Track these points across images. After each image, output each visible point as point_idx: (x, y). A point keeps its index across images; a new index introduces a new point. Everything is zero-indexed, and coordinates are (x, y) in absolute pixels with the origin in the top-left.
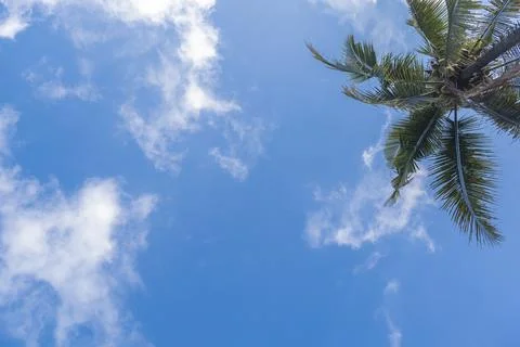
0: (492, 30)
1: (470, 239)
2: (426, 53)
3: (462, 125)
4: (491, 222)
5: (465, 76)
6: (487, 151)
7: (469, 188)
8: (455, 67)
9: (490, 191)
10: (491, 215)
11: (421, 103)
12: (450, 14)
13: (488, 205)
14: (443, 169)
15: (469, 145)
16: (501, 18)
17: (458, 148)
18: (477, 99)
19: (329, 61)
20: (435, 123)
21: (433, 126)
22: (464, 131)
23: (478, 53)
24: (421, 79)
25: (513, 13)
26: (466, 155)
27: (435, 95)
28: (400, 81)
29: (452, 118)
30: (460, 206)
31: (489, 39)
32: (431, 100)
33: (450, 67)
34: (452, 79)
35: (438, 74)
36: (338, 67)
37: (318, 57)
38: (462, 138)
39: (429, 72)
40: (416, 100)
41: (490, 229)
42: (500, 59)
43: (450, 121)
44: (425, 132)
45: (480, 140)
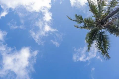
0: (109, 11)
1: (105, 58)
2: (94, 17)
3: (103, 33)
4: (109, 55)
5: (103, 22)
6: (108, 39)
7: (104, 47)
8: (101, 20)
9: (109, 47)
10: (109, 53)
11: (94, 28)
12: (99, 8)
13: (108, 51)
14: (98, 43)
15: (104, 37)
16: (110, 9)
17: (102, 38)
18: (106, 27)
19: (72, 19)
20: (97, 32)
21: (96, 33)
22: (103, 34)
23: (106, 16)
24: (93, 23)
25: (113, 8)
26: (104, 39)
27: (96, 26)
28: (88, 23)
29: (100, 31)
30: (103, 51)
31: (108, 13)
32: (96, 27)
33: (100, 20)
34: (100, 22)
35: (97, 21)
36: (74, 21)
37: (70, 19)
38: (103, 36)
39: (95, 21)
40: (92, 27)
41: (108, 56)
42: (111, 18)
43: (100, 32)
44: (95, 34)
45: (106, 36)
